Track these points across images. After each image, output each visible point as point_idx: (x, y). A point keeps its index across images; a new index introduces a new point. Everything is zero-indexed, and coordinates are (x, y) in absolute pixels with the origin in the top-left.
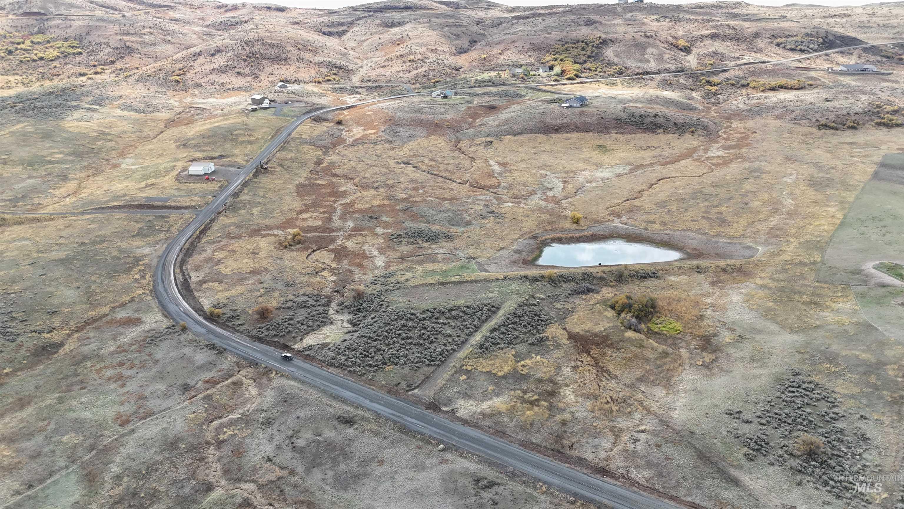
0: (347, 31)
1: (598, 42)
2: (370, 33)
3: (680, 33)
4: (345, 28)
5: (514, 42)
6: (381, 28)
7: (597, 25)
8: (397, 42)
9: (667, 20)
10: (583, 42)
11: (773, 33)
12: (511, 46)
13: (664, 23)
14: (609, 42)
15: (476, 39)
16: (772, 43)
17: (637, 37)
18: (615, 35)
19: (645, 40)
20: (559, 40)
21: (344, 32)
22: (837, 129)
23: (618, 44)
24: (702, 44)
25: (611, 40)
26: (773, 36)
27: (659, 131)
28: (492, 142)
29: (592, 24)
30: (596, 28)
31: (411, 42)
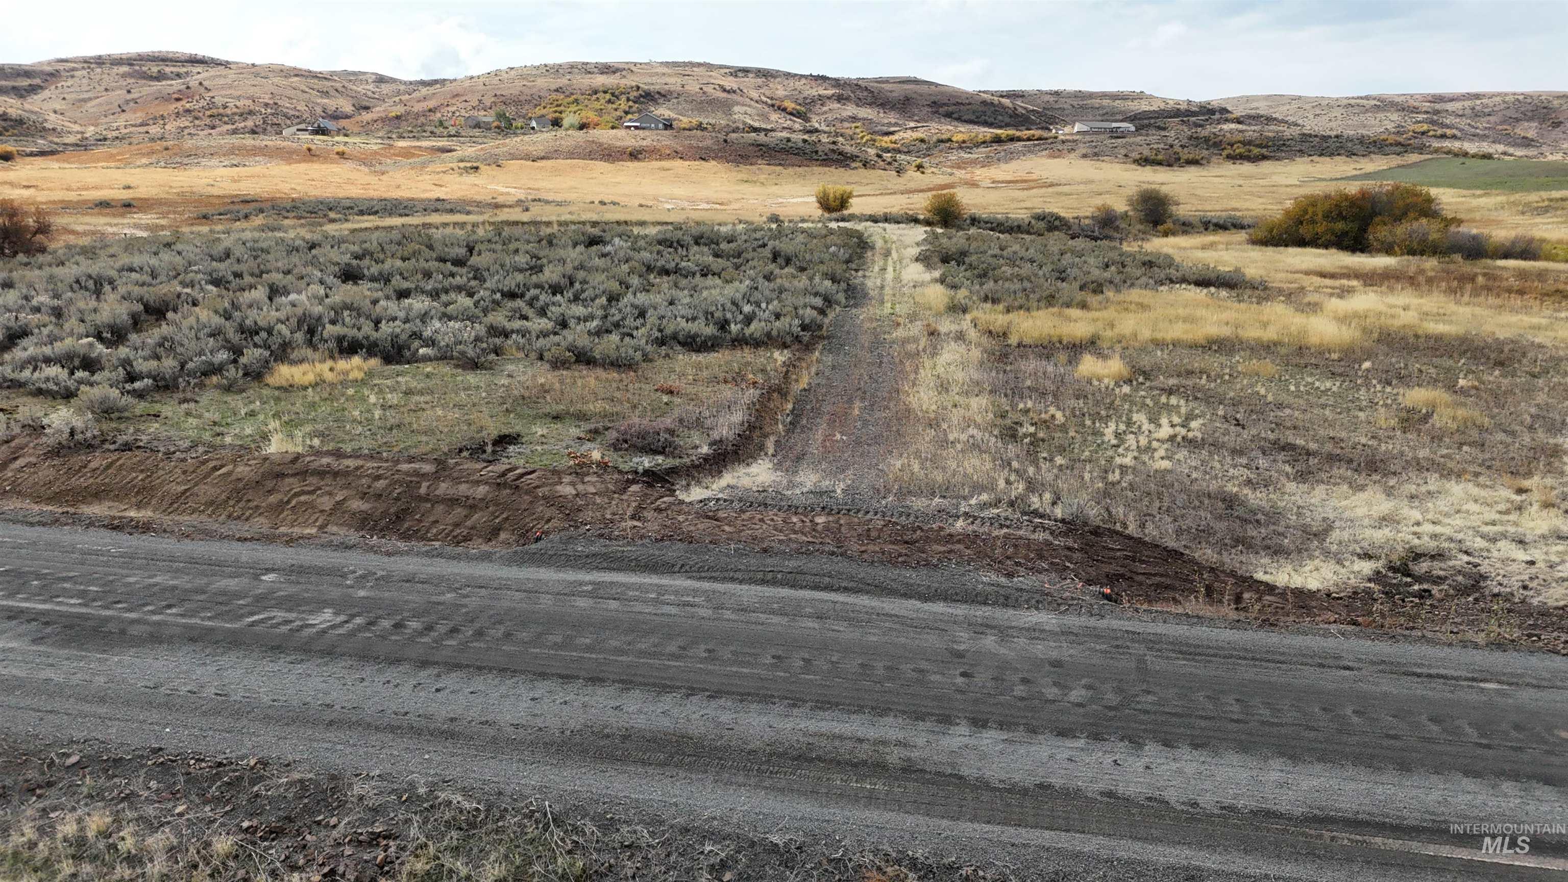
0: (41, 88)
1: (635, 94)
2: (103, 88)
3: (781, 93)
4: (37, 81)
5: (457, 95)
6: (133, 81)
7: (624, 73)
8: (176, 96)
9: (751, 75)
10: (605, 92)
11: (933, 98)
12: (453, 101)
13: (746, 79)
14: (657, 96)
15: (367, 104)
16: (936, 112)
17: (709, 89)
18: (666, 87)
19: (725, 95)
20: (557, 90)
21: (33, 90)
22: (1170, 165)
23: (675, 101)
24: (825, 109)
25: (659, 93)
26: (934, 103)
27: (853, 165)
28: (477, 168)
29: (614, 72)
30: (624, 77)
31: (211, 94)
